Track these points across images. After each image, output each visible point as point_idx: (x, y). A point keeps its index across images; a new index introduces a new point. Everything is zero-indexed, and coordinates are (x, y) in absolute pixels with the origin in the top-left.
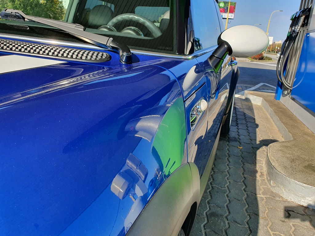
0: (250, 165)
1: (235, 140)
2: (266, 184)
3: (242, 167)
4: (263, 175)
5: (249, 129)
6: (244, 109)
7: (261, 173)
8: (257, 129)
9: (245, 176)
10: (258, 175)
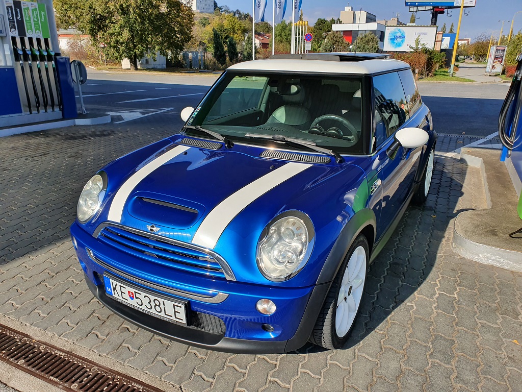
0: (439, 232)
1: (431, 209)
2: (449, 246)
3: (431, 233)
4: (450, 240)
5: (451, 198)
6: (453, 173)
7: (448, 238)
8: (460, 198)
9: (431, 240)
10: (444, 240)
